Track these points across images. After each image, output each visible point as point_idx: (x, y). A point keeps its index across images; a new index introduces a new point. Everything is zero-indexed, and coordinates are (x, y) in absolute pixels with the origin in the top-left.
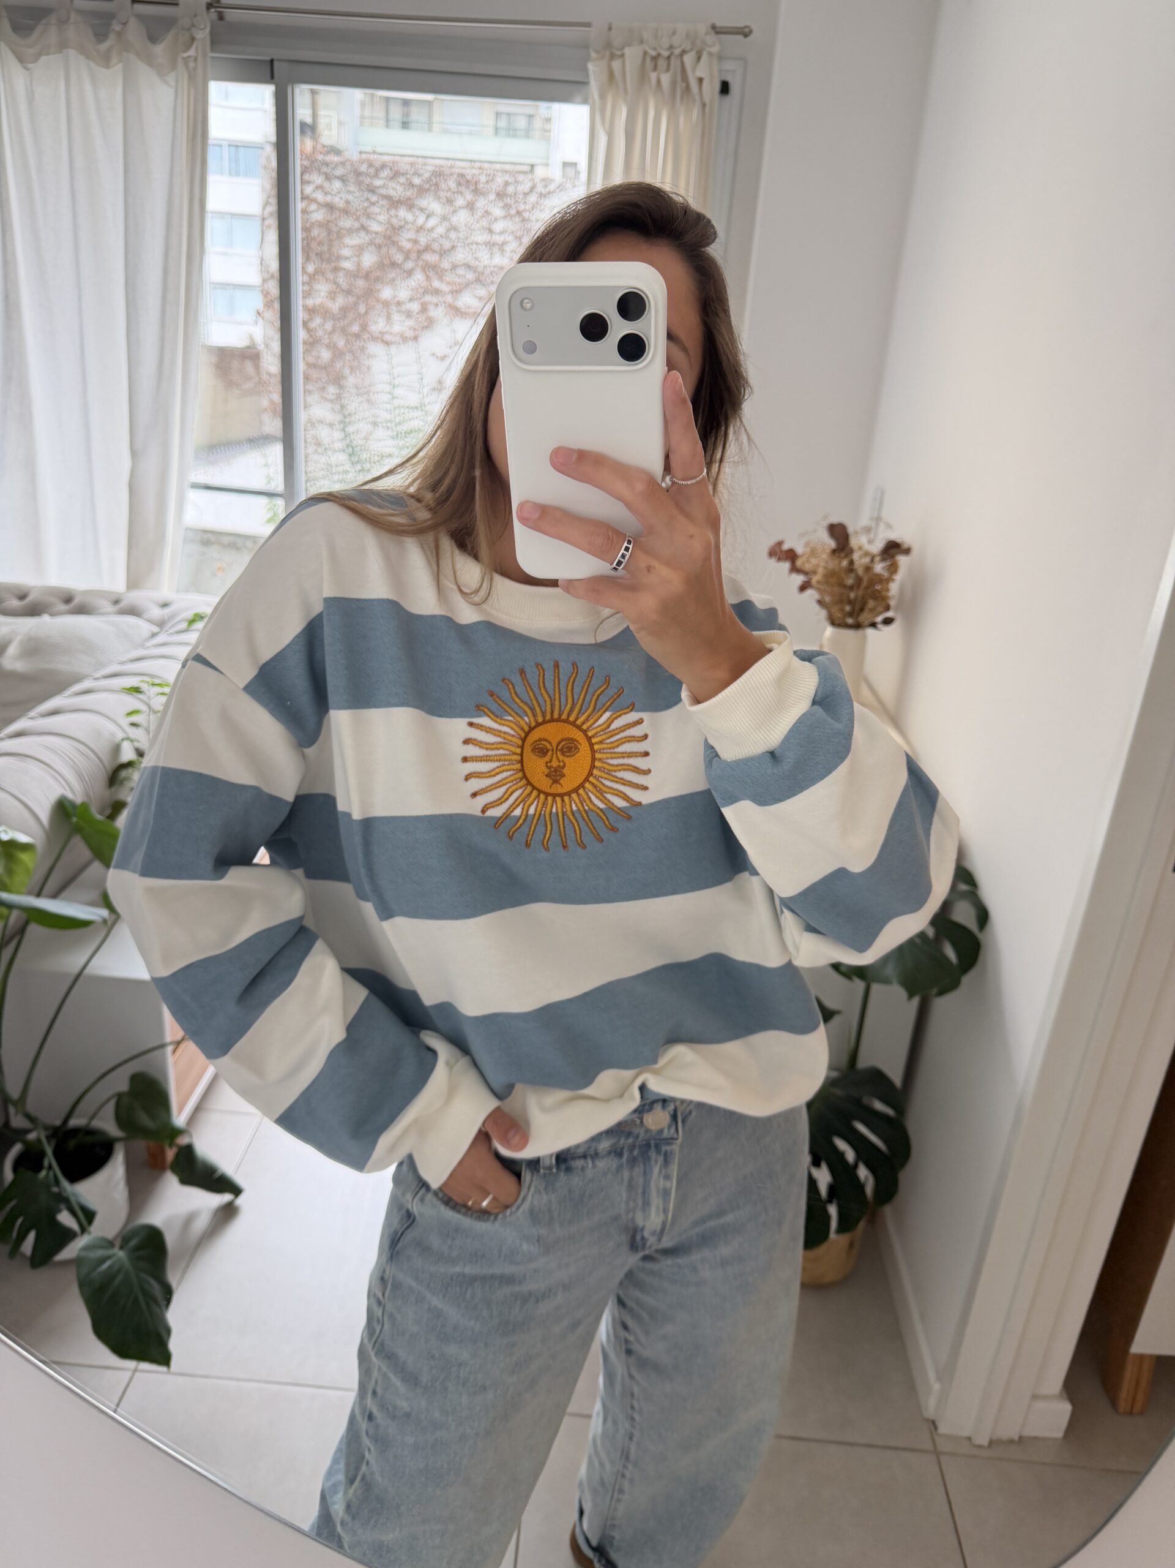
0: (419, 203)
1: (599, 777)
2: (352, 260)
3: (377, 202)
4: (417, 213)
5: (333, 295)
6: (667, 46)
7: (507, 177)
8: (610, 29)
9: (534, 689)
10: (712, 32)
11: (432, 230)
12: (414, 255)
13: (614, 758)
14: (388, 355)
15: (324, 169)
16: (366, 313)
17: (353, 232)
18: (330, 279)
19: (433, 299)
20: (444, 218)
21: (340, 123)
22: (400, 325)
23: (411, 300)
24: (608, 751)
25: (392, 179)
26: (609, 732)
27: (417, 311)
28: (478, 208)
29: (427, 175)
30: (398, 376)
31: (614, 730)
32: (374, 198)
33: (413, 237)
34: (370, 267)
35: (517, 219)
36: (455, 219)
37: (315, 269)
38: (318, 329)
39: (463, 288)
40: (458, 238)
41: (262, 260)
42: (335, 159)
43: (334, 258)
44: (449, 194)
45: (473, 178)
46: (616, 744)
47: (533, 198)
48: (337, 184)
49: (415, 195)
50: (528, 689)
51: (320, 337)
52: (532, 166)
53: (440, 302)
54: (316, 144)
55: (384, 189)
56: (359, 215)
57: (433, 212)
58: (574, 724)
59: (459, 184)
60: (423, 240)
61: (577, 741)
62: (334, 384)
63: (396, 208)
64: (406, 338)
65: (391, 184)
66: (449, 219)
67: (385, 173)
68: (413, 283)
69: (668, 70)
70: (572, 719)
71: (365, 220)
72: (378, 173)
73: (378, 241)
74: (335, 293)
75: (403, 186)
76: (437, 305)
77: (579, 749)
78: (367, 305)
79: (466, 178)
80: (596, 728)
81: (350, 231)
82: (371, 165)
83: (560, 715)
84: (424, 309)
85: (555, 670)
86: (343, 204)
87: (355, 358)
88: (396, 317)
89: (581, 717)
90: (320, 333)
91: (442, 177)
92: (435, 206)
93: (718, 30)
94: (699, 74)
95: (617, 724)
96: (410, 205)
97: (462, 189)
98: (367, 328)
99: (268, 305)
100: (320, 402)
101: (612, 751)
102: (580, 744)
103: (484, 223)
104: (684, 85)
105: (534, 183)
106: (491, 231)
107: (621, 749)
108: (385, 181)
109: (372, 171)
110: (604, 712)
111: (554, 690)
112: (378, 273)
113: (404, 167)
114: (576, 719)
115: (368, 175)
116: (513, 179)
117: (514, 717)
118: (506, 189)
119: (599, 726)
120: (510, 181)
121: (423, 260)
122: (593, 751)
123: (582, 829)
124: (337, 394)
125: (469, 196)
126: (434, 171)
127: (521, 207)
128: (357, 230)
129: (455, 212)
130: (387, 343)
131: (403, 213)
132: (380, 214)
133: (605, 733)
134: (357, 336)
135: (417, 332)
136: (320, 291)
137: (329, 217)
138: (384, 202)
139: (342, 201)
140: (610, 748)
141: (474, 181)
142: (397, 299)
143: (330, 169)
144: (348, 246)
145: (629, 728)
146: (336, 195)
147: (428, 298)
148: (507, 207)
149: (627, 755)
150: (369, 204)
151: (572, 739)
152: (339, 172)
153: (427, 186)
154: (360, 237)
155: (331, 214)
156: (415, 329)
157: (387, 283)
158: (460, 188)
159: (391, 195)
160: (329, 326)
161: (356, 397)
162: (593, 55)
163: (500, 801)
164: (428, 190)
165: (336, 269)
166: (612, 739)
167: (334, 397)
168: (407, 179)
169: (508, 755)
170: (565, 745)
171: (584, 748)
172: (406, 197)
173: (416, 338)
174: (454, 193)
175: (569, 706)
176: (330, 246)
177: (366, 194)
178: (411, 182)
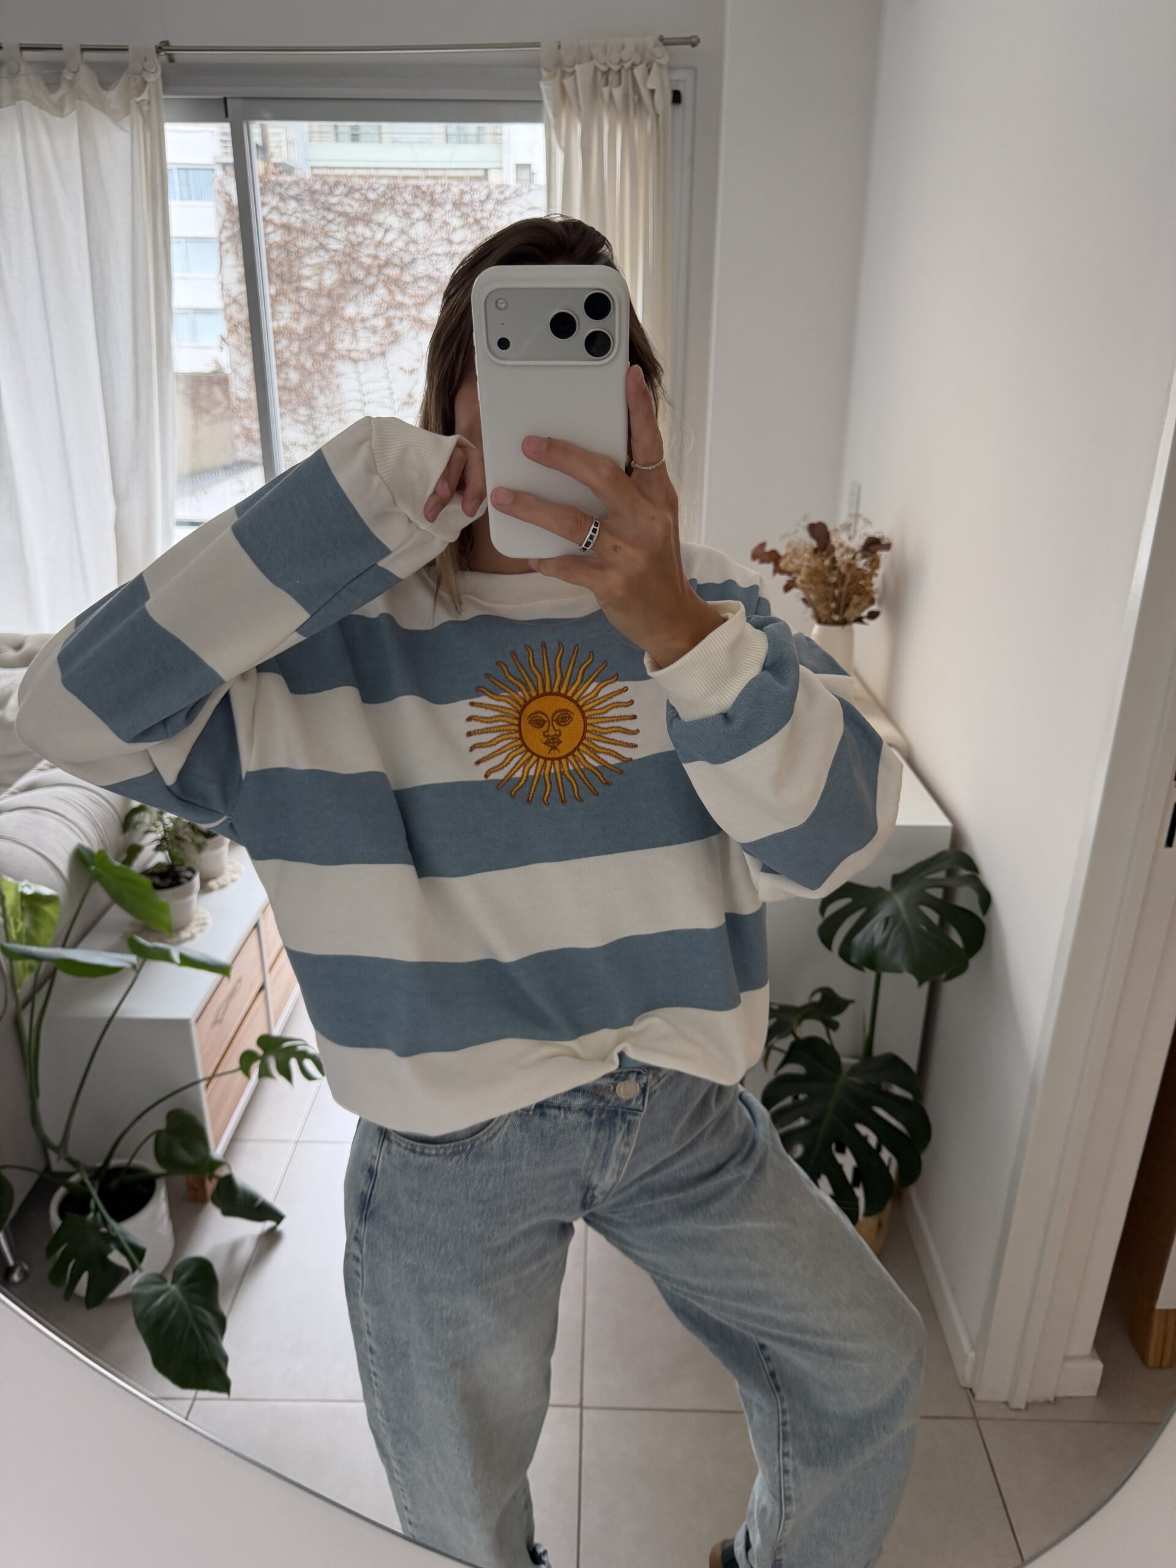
0: (376, 218)
1: (591, 739)
2: (313, 279)
3: (334, 219)
4: (375, 228)
5: (296, 316)
6: (617, 61)
7: (462, 186)
8: (559, 47)
9: (526, 668)
10: (660, 43)
11: (391, 244)
12: (375, 271)
13: (604, 722)
14: (356, 372)
15: (278, 190)
16: (332, 331)
17: (311, 252)
18: (293, 301)
19: (399, 314)
20: (403, 232)
21: (290, 143)
22: (366, 342)
23: (375, 316)
24: (598, 716)
25: (346, 195)
26: (598, 699)
27: (382, 326)
28: (436, 219)
29: (382, 189)
30: (368, 393)
31: (602, 698)
32: (331, 216)
33: (373, 252)
34: (332, 285)
35: (475, 228)
36: (413, 232)
37: (277, 290)
38: (284, 350)
39: (427, 301)
40: (418, 251)
41: (222, 284)
42: (286, 178)
43: (295, 278)
44: (405, 207)
45: (428, 188)
46: (605, 710)
47: (490, 206)
48: (293, 204)
49: (371, 210)
50: (520, 668)
51: (287, 358)
52: (486, 170)
53: (404, 316)
54: (268, 165)
55: (340, 206)
56: (317, 234)
57: (390, 226)
58: (565, 696)
59: (416, 196)
60: (383, 255)
61: (570, 712)
62: (304, 405)
63: (354, 226)
64: (373, 354)
65: (347, 201)
66: (408, 232)
67: (340, 190)
68: (376, 298)
69: (619, 84)
70: (563, 691)
71: (323, 239)
72: (333, 190)
73: (337, 259)
74: (298, 313)
75: (359, 202)
76: (401, 319)
77: (572, 718)
78: (331, 323)
79: (421, 190)
80: (585, 697)
81: (309, 251)
82: (325, 183)
83: (552, 688)
84: (389, 324)
85: (543, 650)
86: (300, 223)
87: (324, 377)
88: (361, 334)
89: (570, 689)
90: (287, 355)
91: (397, 190)
92: (392, 220)
93: (665, 41)
94: (650, 86)
95: (605, 692)
96: (366, 220)
97: (418, 201)
98: (334, 347)
99: (233, 329)
100: (292, 425)
101: (601, 716)
102: (573, 713)
103: (444, 234)
104: (636, 98)
105: (490, 190)
106: (450, 242)
107: (610, 714)
108: (340, 197)
109: (326, 188)
110: (592, 682)
111: (544, 667)
112: (340, 291)
113: (357, 182)
114: (567, 691)
115: (322, 193)
116: (469, 187)
117: (509, 693)
118: (461, 198)
119: (587, 695)
120: (466, 189)
121: (384, 275)
122: (585, 718)
123: (579, 786)
124: (308, 415)
125: (426, 208)
126: (388, 184)
127: (479, 216)
128: (316, 249)
129: (412, 224)
130: (355, 361)
131: (360, 229)
132: (338, 231)
133: (595, 701)
134: (325, 356)
135: (383, 348)
136: (283, 313)
137: (287, 238)
138: (341, 219)
139: (299, 221)
140: (599, 714)
141: (429, 192)
142: (361, 315)
143: (283, 189)
144: (307, 265)
145: (615, 695)
146: (291, 215)
147: (392, 313)
148: (465, 216)
149: (616, 719)
150: (326, 222)
151: (565, 710)
152: (294, 191)
153: (383, 200)
154: (319, 256)
155: (289, 235)
156: (381, 345)
157: (350, 300)
158: (416, 200)
159: (348, 211)
160: (295, 348)
161: (328, 417)
162: (544, 74)
163: (501, 766)
164: (383, 204)
165: (298, 289)
166: (601, 706)
167: (306, 418)
168: (362, 194)
169: (507, 726)
170: (559, 716)
171: (577, 717)
172: (362, 212)
173: (383, 354)
174: (410, 205)
175: (558, 680)
176: (291, 267)
177: (321, 211)
178: (366, 197)
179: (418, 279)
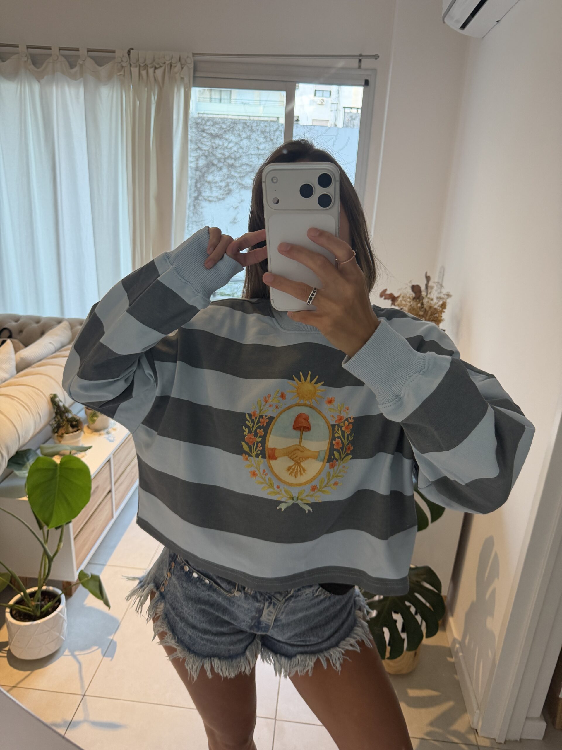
0: (225, 136)
2: (194, 162)
3: (206, 136)
4: (224, 141)
11: (231, 148)
12: (222, 161)
14: (211, 207)
16: (201, 187)
19: (232, 181)
20: (237, 143)
22: (216, 193)
25: (212, 126)
27: (224, 186)
28: (252, 138)
29: (229, 123)
33: (222, 152)
34: (202, 166)
35: (270, 143)
36: (241, 143)
40: (243, 152)
45: (250, 124)
47: (278, 133)
49: (223, 133)
52: (278, 118)
53: (235, 182)
55: (209, 130)
56: (198, 142)
60: (227, 154)
63: (215, 139)
64: (219, 199)
67: (209, 123)
71: (200, 145)
72: (206, 123)
73: (206, 154)
75: (218, 129)
78: (201, 183)
81: (193, 150)
82: (203, 119)
84: (227, 185)
88: (214, 189)
91: (236, 124)
96: (220, 137)
98: (201, 194)
103: (255, 145)
105: (278, 126)
106: (258, 149)
108: (209, 126)
112: (206, 169)
113: (218, 120)
115: (202, 124)
118: (265, 129)
120: (267, 125)
125: (248, 133)
126: (232, 121)
127: (273, 138)
128: (196, 149)
129: (242, 140)
130: (211, 202)
131: (218, 141)
132: (207, 142)
135: (224, 196)
138: (209, 136)
144: (192, 156)
147: (229, 180)
150: (202, 137)
158: (244, 129)
159: (212, 133)
164: (229, 130)
172: (219, 134)
173: (223, 199)
174: (241, 131)
177: (200, 133)
178: (221, 127)
179: (242, 165)
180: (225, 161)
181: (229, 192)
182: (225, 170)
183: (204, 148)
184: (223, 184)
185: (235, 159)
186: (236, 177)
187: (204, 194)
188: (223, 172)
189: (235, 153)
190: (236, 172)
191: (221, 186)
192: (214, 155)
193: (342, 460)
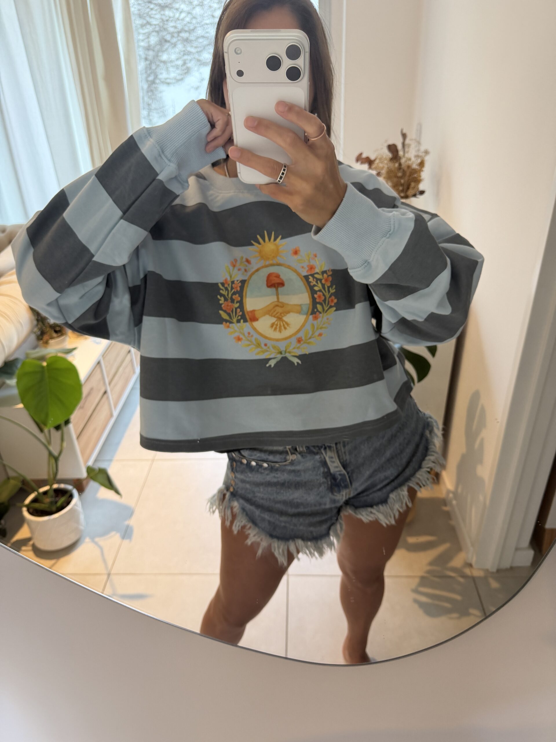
0: (175, 6)
2: (145, 41)
3: (154, 8)
4: (175, 11)
11: (183, 20)
12: (176, 35)
14: (170, 90)
16: (156, 69)
19: (189, 57)
22: (173, 73)
23: (177, 59)
27: (181, 65)
28: (205, 5)
32: (152, 6)
33: (174, 25)
34: (155, 44)
36: (194, 12)
40: (197, 23)
53: (192, 58)
60: (180, 27)
63: (164, 11)
64: (177, 80)
66: (191, 13)
68: (177, 50)
71: (148, 19)
73: (157, 29)
78: (156, 64)
84: (185, 63)
87: (154, 94)
88: (171, 69)
92: (183, 7)
96: (170, 7)
98: (158, 77)
106: (213, 16)
112: (159, 47)
121: (181, 36)
128: (146, 25)
129: (194, 8)
130: (169, 84)
131: (167, 12)
132: (156, 14)
134: (154, 82)
138: (157, 7)
139: (136, 10)
142: (171, 59)
147: (186, 57)
150: (149, 10)
154: (147, 28)
156: (181, 75)
157: (164, 51)
172: (168, 3)
173: (182, 80)
179: (198, 38)
180: (178, 36)
181: (188, 71)
182: (180, 46)
183: (154, 22)
184: (180, 62)
185: (190, 31)
186: (192, 53)
187: (160, 76)
188: (178, 48)
189: (189, 25)
190: (192, 46)
191: (177, 65)
192: (165, 29)
193: (326, 312)
